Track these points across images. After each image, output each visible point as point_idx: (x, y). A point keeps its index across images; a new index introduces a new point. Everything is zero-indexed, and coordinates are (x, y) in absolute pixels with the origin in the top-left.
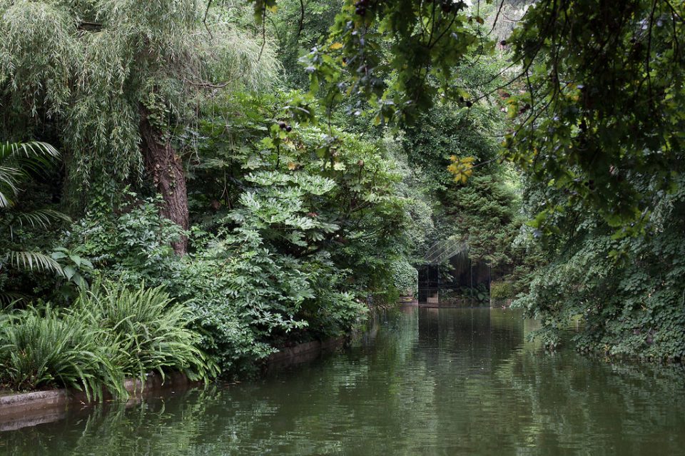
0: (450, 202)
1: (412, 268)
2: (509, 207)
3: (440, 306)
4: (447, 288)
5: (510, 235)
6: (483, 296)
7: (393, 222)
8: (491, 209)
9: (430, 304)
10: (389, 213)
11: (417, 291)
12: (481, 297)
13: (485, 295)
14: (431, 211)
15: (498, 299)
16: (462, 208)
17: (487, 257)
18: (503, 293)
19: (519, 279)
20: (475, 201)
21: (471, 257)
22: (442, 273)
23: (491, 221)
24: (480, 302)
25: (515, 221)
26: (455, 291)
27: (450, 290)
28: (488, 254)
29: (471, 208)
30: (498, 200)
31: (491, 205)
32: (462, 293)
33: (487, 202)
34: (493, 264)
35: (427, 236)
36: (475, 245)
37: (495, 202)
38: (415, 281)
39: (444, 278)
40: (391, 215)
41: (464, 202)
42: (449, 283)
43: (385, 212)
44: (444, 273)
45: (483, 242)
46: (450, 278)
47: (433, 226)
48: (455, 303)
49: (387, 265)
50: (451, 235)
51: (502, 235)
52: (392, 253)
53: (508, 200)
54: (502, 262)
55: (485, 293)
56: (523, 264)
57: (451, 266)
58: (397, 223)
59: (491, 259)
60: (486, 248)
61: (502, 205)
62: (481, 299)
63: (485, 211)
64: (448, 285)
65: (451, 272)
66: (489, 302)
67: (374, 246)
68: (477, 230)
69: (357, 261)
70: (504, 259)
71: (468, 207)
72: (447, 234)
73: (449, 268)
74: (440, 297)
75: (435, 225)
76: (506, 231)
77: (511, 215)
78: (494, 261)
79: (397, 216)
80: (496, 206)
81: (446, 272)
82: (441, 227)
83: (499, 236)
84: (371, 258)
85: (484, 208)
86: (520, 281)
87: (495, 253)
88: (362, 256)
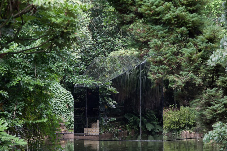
0: (125, 7)
1: (65, 91)
2: (200, 14)
3: (100, 138)
4: (109, 116)
5: (200, 51)
6: (152, 127)
7: (63, 32)
8: (177, 17)
9: (88, 135)
10: (59, 21)
11: (73, 119)
12: (150, 127)
13: (154, 125)
14: (89, 19)
15: (171, 130)
16: (140, 16)
17: (171, 78)
18: (178, 123)
19: (210, 105)
20: (157, 6)
21: (151, 77)
22: (103, 97)
23: (177, 33)
24: (150, 133)
25: (207, 32)
26: (118, 120)
27: (113, 119)
28: (173, 74)
29: (153, 15)
30: (187, 6)
31: (178, 12)
32: (127, 122)
33: (173, 8)
34: (179, 86)
35: (82, 52)
36: (156, 62)
37: (182, 8)
38: (69, 107)
39: (106, 103)
40: (61, 23)
41: (144, 8)
42: (110, 109)
43: (54, 20)
44: (105, 98)
45: (166, 58)
46: (112, 103)
47: (90, 38)
48: (118, 135)
49: (46, 88)
50: (112, 50)
51: (190, 50)
52: (52, 72)
53: (198, 5)
54: (189, 84)
55: (156, 123)
56: (216, 86)
57: (113, 89)
58: (68, 33)
59: (176, 79)
60: (170, 65)
61: (192, 12)
62: (150, 130)
63: (170, 20)
64: (110, 112)
65: (113, 96)
66: (160, 133)
67: (30, 62)
68: (159, 43)
69: (8, 81)
70: (192, 79)
71: (148, 14)
72: (108, 49)
73: (111, 92)
74: (101, 126)
75: (93, 38)
76: (196, 45)
77: (202, 24)
78: (180, 83)
79: (68, 25)
80: (183, 13)
81: (108, 96)
82: (100, 40)
83: (186, 51)
84: (27, 78)
85: (168, 16)
86: (211, 107)
87: (181, 72)
88: (15, 76)
